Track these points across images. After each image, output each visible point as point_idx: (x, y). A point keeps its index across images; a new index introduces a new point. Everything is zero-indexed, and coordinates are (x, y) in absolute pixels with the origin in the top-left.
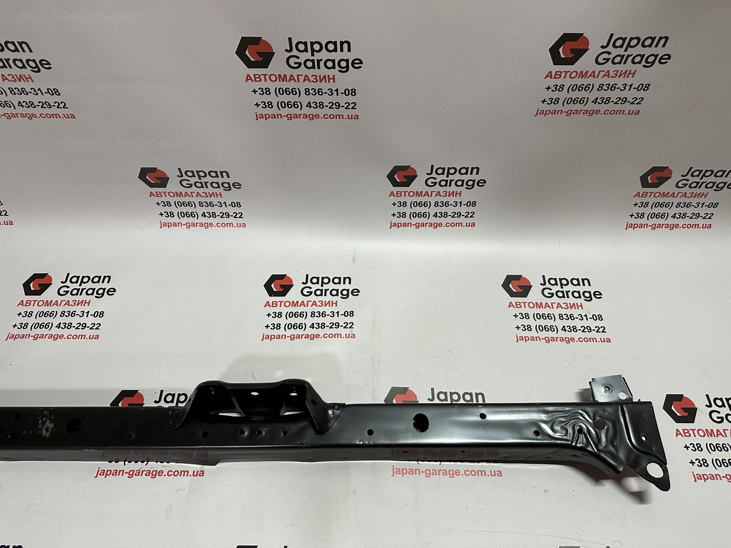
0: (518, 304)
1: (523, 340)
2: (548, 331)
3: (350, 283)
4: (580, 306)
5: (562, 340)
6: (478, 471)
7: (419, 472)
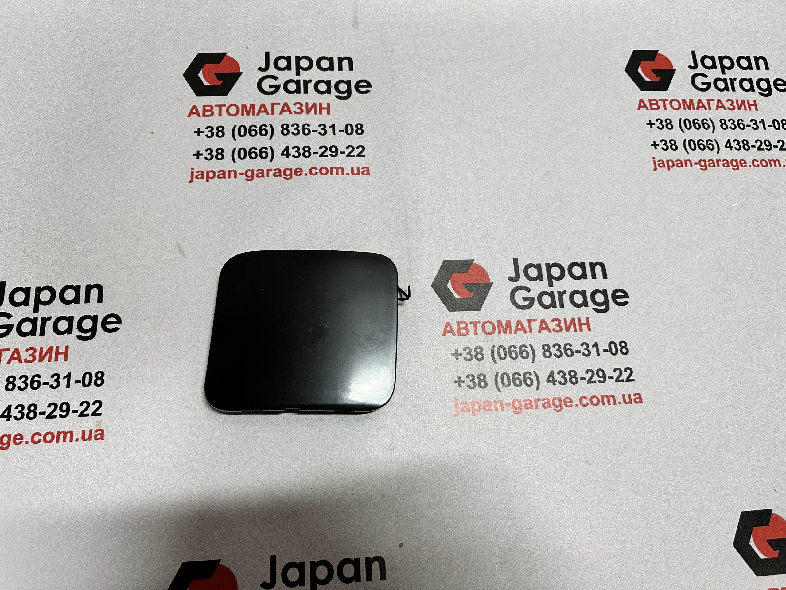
0: (654, 102)
1: (665, 167)
2: (704, 149)
3: (351, 68)
4: (752, 105)
5: (727, 164)
6: (602, 397)
7: (501, 406)
